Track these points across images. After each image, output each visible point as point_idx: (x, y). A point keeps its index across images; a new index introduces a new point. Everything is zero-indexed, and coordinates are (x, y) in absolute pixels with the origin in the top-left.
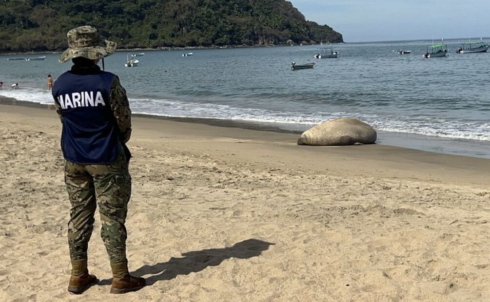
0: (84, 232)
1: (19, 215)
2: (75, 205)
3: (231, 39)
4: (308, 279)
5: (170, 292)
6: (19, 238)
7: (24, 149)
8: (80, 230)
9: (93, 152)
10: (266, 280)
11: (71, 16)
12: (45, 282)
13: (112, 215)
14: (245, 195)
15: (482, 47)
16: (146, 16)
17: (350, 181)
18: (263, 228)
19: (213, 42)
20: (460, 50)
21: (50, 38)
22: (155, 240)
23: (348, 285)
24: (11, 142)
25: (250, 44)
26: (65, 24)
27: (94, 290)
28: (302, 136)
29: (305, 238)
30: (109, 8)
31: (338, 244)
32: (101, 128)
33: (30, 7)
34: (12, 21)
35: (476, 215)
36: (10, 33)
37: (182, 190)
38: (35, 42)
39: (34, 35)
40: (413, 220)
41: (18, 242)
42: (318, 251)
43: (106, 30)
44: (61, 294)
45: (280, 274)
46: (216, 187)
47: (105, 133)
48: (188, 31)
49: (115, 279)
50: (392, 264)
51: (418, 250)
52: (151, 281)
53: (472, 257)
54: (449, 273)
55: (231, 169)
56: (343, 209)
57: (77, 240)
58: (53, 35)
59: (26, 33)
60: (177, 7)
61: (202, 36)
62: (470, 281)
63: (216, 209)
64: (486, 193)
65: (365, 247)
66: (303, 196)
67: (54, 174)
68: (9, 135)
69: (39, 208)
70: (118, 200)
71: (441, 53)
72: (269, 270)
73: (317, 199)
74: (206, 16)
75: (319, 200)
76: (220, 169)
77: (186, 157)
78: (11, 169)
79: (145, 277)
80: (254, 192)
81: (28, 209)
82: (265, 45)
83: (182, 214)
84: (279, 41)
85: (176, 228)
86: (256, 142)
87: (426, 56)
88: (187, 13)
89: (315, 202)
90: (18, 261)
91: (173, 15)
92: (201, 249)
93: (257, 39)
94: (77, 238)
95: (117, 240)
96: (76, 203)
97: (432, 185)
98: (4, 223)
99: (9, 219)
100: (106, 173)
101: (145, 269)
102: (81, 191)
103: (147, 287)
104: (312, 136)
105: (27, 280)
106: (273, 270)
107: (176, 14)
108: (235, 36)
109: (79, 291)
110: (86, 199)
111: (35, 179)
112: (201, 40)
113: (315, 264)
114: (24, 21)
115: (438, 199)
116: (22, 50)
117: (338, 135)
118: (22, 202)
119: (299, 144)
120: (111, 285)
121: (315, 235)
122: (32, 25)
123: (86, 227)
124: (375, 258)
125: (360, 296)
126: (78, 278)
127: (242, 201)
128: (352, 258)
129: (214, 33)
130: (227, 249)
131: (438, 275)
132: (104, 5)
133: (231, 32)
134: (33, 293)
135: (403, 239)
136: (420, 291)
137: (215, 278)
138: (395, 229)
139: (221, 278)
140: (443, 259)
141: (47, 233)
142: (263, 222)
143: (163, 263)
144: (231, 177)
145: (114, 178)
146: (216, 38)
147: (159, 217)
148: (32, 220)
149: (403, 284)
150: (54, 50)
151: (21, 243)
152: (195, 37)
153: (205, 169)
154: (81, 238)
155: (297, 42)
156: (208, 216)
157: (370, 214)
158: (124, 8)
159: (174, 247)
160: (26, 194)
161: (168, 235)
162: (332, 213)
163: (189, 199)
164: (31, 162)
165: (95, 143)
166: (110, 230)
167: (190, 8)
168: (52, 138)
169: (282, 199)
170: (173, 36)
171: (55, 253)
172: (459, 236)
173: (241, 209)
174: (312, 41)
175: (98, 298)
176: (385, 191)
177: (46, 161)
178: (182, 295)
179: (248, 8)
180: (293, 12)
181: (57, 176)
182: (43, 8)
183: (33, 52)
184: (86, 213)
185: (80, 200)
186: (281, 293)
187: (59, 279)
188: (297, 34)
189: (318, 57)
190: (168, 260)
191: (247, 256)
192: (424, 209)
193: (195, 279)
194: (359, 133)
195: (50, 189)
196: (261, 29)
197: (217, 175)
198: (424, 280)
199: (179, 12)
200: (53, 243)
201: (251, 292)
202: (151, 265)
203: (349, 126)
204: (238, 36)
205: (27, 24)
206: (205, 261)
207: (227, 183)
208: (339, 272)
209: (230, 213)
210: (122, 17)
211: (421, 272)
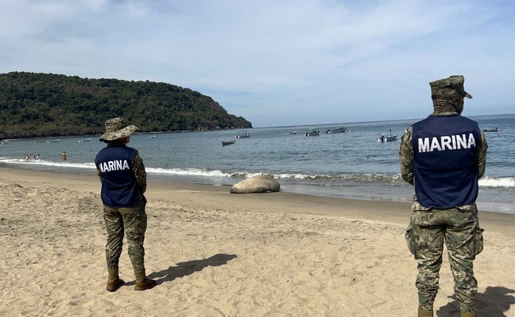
0: (117, 252)
1: (63, 242)
2: (111, 234)
3: (180, 126)
4: (261, 278)
5: (173, 288)
6: (67, 257)
7: (56, 199)
8: (114, 250)
9: (122, 200)
10: (234, 280)
11: (76, 113)
12: (90, 285)
13: (135, 240)
14: (206, 225)
15: (341, 129)
16: (125, 112)
17: (270, 216)
18: (225, 247)
19: (169, 129)
20: (328, 131)
21: (62, 128)
22: (156, 256)
23: (288, 281)
24: (47, 195)
25: (192, 130)
26: (71, 119)
27: (123, 289)
28: (233, 187)
29: (253, 252)
30: (100, 108)
31: (275, 255)
32: (128, 184)
33: (49, 108)
34: (37, 117)
35: (358, 235)
36: (36, 125)
37: (165, 223)
38: (52, 131)
39: (51, 126)
40: (318, 238)
41: (66, 259)
42: (263, 259)
43: (99, 122)
44: (102, 292)
45: (242, 275)
46: (186, 221)
47: (130, 187)
48: (152, 122)
49: (137, 281)
50: (313, 267)
51: (327, 257)
52: (160, 282)
53: (362, 262)
54: (350, 272)
55: (192, 209)
56: (272, 233)
57: (112, 257)
58: (64, 126)
59: (46, 125)
60: (144, 107)
61: (161, 125)
62: (365, 277)
63: (191, 235)
64: (357, 221)
65: (293, 257)
66: (244, 226)
67: (79, 215)
68: (45, 190)
69: (75, 237)
70: (139, 231)
71: (315, 133)
72: (234, 273)
73: (253, 227)
74: (164, 112)
75: (255, 228)
76: (185, 210)
77: (161, 203)
78: (51, 213)
79: (156, 279)
80: (212, 223)
81: (69, 238)
82: (202, 130)
83: (170, 239)
84: (211, 128)
85: (169, 248)
86: (203, 192)
87: (307, 135)
88: (151, 110)
89: (253, 229)
90: (69, 272)
91: (142, 111)
92: (187, 261)
93: (197, 126)
94: (112, 255)
95: (139, 256)
96: (111, 232)
97: (321, 217)
98: (54, 247)
99: (57, 245)
100: (131, 213)
101: (154, 274)
102: (115, 224)
103: (158, 286)
104: (239, 187)
105: (78, 283)
106: (237, 273)
107: (144, 110)
108: (182, 125)
109: (114, 290)
110: (117, 230)
111: (68, 218)
112: (161, 127)
113: (263, 268)
114: (45, 117)
115: (330, 226)
116: (44, 136)
117: (256, 186)
118: (63, 234)
119: (231, 193)
120: (135, 285)
121: (259, 250)
122: (50, 120)
123: (118, 248)
124: (301, 263)
125: (297, 288)
126: (113, 281)
127: (205, 230)
128: (286, 264)
129: (169, 123)
130: (204, 260)
131: (344, 273)
132: (97, 106)
133: (180, 122)
134: (83, 292)
135: (316, 251)
136: (335, 284)
137: (200, 279)
138: (309, 245)
139: (205, 279)
140: (344, 263)
141: (84, 253)
142: (223, 242)
143: (164, 271)
144: (193, 215)
145: (136, 216)
146: (170, 126)
147: (155, 241)
148: (72, 245)
149: (323, 279)
150: (65, 136)
151: (68, 260)
152: (156, 126)
153: (176, 210)
154: (114, 255)
155: (223, 127)
156: (186, 240)
157: (290, 236)
158: (110, 107)
159: (170, 260)
160: (63, 228)
161: (164, 252)
162: (266, 236)
163: (171, 229)
164: (63, 208)
165: (123, 194)
166: (134, 250)
167: (153, 107)
168: (73, 192)
169: (231, 228)
170: (142, 125)
171: (92, 266)
172: (351, 248)
173: (206, 234)
174: (232, 127)
175: (127, 294)
176: (293, 221)
177: (73, 207)
178: (181, 290)
179: (190, 107)
180: (219, 108)
181: (82, 216)
182: (57, 109)
183: (51, 137)
184: (118, 239)
185: (114, 230)
186: (246, 287)
187: (99, 282)
188: (223, 123)
189: (237, 137)
190: (167, 268)
191: (219, 264)
192: (322, 231)
193: (188, 280)
194: (269, 185)
195: (79, 224)
196: (199, 120)
197: (184, 213)
198: (335, 276)
199: (146, 110)
200: (90, 259)
201: (226, 287)
202: (157, 272)
203: (262, 181)
204: (184, 124)
205: (46, 119)
206: (192, 268)
207: (192, 218)
208: (280, 273)
209: (200, 238)
210: (109, 114)
211: (333, 272)
